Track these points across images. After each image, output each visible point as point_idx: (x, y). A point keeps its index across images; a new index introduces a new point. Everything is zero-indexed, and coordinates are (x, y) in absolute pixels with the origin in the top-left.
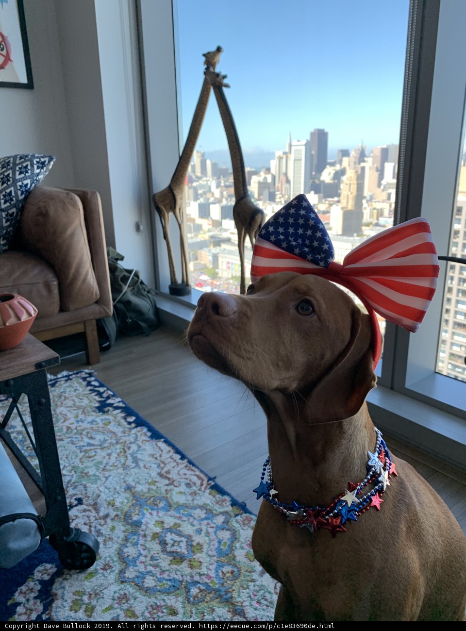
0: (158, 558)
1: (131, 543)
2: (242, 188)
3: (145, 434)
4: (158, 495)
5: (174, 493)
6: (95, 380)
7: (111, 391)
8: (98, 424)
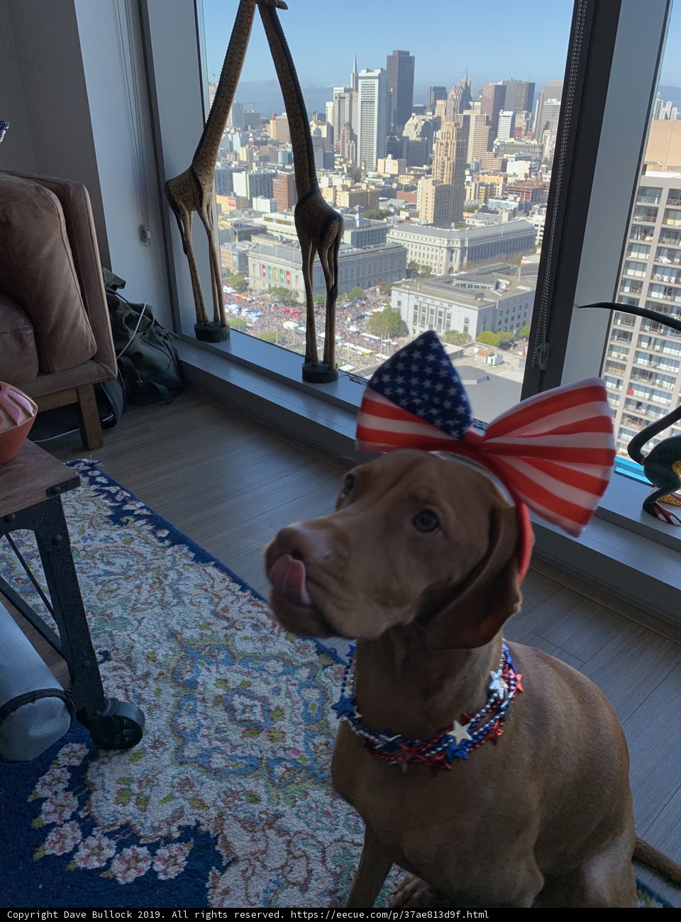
0: (226, 729)
1: (186, 710)
2: (308, 179)
3: (186, 555)
4: (216, 643)
5: (237, 638)
6: (100, 475)
8: (115, 542)
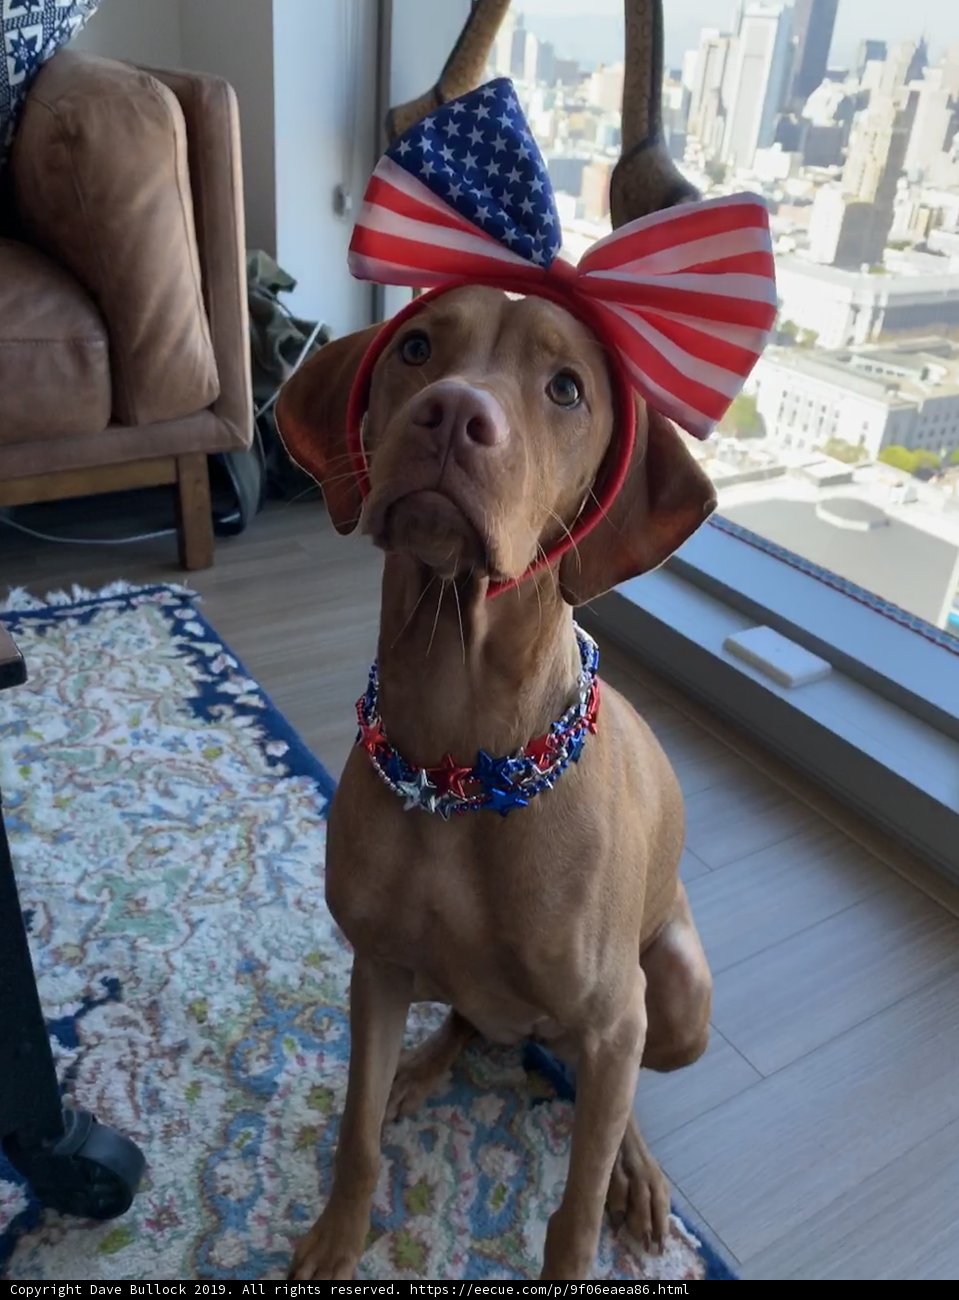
1: (238, 1146)
2: (645, 114)
3: (311, 801)
4: (328, 1001)
6: (194, 619)
7: (233, 656)
8: (189, 752)
